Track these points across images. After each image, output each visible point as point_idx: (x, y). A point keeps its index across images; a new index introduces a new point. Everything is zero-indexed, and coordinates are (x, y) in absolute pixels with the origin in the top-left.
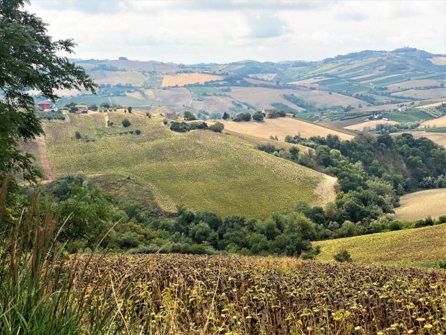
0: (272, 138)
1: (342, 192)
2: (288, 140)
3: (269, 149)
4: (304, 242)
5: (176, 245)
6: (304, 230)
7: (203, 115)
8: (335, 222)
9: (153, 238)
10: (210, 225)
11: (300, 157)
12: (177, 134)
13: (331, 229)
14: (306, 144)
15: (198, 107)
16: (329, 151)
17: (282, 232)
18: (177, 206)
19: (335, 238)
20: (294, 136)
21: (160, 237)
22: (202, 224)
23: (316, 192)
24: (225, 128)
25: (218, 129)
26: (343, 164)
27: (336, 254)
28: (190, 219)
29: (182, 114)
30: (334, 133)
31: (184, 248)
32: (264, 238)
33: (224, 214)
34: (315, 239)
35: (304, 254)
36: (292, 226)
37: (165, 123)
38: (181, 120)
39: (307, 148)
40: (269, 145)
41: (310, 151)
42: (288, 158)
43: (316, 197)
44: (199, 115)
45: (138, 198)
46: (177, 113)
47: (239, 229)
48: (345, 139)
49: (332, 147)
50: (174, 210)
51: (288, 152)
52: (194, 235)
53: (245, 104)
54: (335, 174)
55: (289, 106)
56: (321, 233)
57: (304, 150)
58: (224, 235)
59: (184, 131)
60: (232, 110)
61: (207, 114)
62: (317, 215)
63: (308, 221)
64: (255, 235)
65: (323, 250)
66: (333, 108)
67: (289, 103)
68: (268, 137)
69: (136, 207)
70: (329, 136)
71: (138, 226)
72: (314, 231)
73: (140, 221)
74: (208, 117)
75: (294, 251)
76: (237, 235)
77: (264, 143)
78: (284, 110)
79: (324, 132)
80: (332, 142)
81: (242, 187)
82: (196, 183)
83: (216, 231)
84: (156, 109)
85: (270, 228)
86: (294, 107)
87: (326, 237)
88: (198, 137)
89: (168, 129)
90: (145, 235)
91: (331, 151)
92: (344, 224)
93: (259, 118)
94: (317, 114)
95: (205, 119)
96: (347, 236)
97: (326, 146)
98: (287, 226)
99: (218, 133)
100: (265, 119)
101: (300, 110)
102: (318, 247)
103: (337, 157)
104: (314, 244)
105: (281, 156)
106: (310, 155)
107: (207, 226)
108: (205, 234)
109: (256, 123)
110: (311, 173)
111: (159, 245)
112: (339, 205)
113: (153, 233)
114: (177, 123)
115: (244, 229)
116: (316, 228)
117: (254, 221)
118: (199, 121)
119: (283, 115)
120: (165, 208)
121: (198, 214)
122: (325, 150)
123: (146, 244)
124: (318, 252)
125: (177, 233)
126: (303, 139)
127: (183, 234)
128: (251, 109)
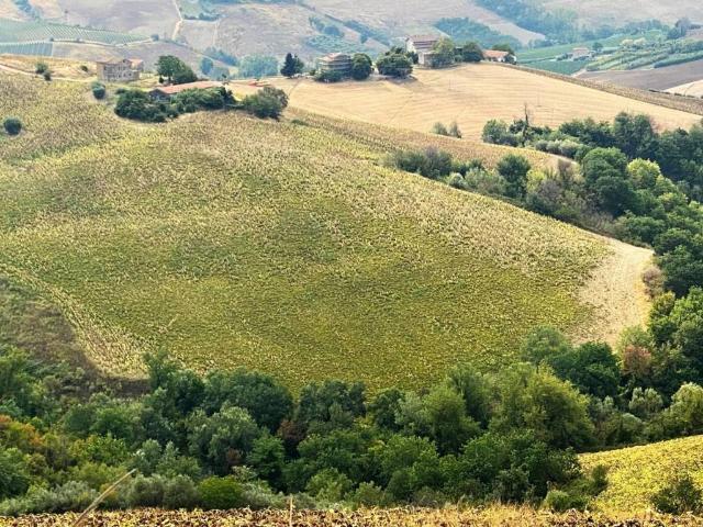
0: (441, 131)
1: (671, 294)
2: (494, 134)
3: (434, 167)
4: (555, 456)
5: (148, 480)
6: (552, 419)
7: (217, 63)
8: (650, 391)
9: (74, 463)
10: (256, 413)
11: (532, 189)
12: (140, 127)
13: (637, 411)
14: (550, 144)
15: (200, 40)
16: (622, 167)
17: (484, 426)
18: (147, 358)
19: (652, 439)
20: (510, 123)
21: (97, 458)
22: (228, 412)
23: (587, 296)
24: (292, 102)
25: (267, 108)
26: (670, 206)
27: (656, 490)
28: (189, 397)
29: (152, 63)
30: (636, 108)
31: (175, 492)
32: (429, 450)
33: (298, 375)
34: (589, 446)
35: (555, 493)
36: (515, 407)
37: (100, 95)
38: (149, 82)
39: (554, 160)
40: (432, 155)
41: (563, 168)
42: (493, 192)
43: (586, 314)
44: (206, 68)
45: (21, 337)
46: (135, 63)
47: (347, 425)
48: (673, 127)
49: (631, 153)
50: (138, 371)
51: (494, 173)
52: (204, 449)
53: (352, 25)
54: (645, 238)
55: (493, 27)
56: (608, 425)
57: (543, 166)
58: (303, 445)
59: (161, 120)
60: (310, 45)
61: (232, 62)
62: (591, 368)
63: (565, 388)
64: (400, 440)
65: (613, 477)
66: (633, 30)
67: (492, 16)
68: (427, 128)
69: (17, 366)
70: (623, 120)
71: (24, 427)
72: (587, 420)
73: (31, 410)
74: (233, 71)
75: (522, 487)
76: (339, 443)
77: (418, 147)
78: (475, 39)
79: (605, 107)
80: (633, 137)
81: (354, 289)
82: (203, 284)
83: (273, 433)
84: (65, 51)
85: (445, 415)
86: (507, 29)
87: (624, 438)
88: (204, 137)
89: (107, 112)
90: (50, 454)
91: (630, 166)
92: (679, 395)
93: (397, 69)
94: (581, 50)
95: (225, 77)
96: (690, 433)
97: (613, 151)
98: (499, 408)
99: (270, 121)
100: (416, 72)
101: (526, 37)
102: (601, 471)
103: (648, 182)
104: (588, 461)
105: (473, 187)
106: (565, 180)
107: (245, 417)
108: (241, 443)
109: (388, 84)
110: (570, 237)
111: (96, 483)
112: (662, 335)
113: (75, 447)
114: (138, 95)
115: (365, 423)
116: (592, 412)
117: (395, 396)
118: (209, 85)
119: (472, 56)
120: (108, 366)
121: (216, 380)
122: (610, 161)
123: (53, 484)
124: (600, 485)
125: (151, 443)
126: (539, 131)
127: (169, 445)
128: (370, 42)
